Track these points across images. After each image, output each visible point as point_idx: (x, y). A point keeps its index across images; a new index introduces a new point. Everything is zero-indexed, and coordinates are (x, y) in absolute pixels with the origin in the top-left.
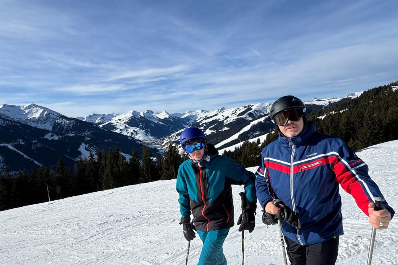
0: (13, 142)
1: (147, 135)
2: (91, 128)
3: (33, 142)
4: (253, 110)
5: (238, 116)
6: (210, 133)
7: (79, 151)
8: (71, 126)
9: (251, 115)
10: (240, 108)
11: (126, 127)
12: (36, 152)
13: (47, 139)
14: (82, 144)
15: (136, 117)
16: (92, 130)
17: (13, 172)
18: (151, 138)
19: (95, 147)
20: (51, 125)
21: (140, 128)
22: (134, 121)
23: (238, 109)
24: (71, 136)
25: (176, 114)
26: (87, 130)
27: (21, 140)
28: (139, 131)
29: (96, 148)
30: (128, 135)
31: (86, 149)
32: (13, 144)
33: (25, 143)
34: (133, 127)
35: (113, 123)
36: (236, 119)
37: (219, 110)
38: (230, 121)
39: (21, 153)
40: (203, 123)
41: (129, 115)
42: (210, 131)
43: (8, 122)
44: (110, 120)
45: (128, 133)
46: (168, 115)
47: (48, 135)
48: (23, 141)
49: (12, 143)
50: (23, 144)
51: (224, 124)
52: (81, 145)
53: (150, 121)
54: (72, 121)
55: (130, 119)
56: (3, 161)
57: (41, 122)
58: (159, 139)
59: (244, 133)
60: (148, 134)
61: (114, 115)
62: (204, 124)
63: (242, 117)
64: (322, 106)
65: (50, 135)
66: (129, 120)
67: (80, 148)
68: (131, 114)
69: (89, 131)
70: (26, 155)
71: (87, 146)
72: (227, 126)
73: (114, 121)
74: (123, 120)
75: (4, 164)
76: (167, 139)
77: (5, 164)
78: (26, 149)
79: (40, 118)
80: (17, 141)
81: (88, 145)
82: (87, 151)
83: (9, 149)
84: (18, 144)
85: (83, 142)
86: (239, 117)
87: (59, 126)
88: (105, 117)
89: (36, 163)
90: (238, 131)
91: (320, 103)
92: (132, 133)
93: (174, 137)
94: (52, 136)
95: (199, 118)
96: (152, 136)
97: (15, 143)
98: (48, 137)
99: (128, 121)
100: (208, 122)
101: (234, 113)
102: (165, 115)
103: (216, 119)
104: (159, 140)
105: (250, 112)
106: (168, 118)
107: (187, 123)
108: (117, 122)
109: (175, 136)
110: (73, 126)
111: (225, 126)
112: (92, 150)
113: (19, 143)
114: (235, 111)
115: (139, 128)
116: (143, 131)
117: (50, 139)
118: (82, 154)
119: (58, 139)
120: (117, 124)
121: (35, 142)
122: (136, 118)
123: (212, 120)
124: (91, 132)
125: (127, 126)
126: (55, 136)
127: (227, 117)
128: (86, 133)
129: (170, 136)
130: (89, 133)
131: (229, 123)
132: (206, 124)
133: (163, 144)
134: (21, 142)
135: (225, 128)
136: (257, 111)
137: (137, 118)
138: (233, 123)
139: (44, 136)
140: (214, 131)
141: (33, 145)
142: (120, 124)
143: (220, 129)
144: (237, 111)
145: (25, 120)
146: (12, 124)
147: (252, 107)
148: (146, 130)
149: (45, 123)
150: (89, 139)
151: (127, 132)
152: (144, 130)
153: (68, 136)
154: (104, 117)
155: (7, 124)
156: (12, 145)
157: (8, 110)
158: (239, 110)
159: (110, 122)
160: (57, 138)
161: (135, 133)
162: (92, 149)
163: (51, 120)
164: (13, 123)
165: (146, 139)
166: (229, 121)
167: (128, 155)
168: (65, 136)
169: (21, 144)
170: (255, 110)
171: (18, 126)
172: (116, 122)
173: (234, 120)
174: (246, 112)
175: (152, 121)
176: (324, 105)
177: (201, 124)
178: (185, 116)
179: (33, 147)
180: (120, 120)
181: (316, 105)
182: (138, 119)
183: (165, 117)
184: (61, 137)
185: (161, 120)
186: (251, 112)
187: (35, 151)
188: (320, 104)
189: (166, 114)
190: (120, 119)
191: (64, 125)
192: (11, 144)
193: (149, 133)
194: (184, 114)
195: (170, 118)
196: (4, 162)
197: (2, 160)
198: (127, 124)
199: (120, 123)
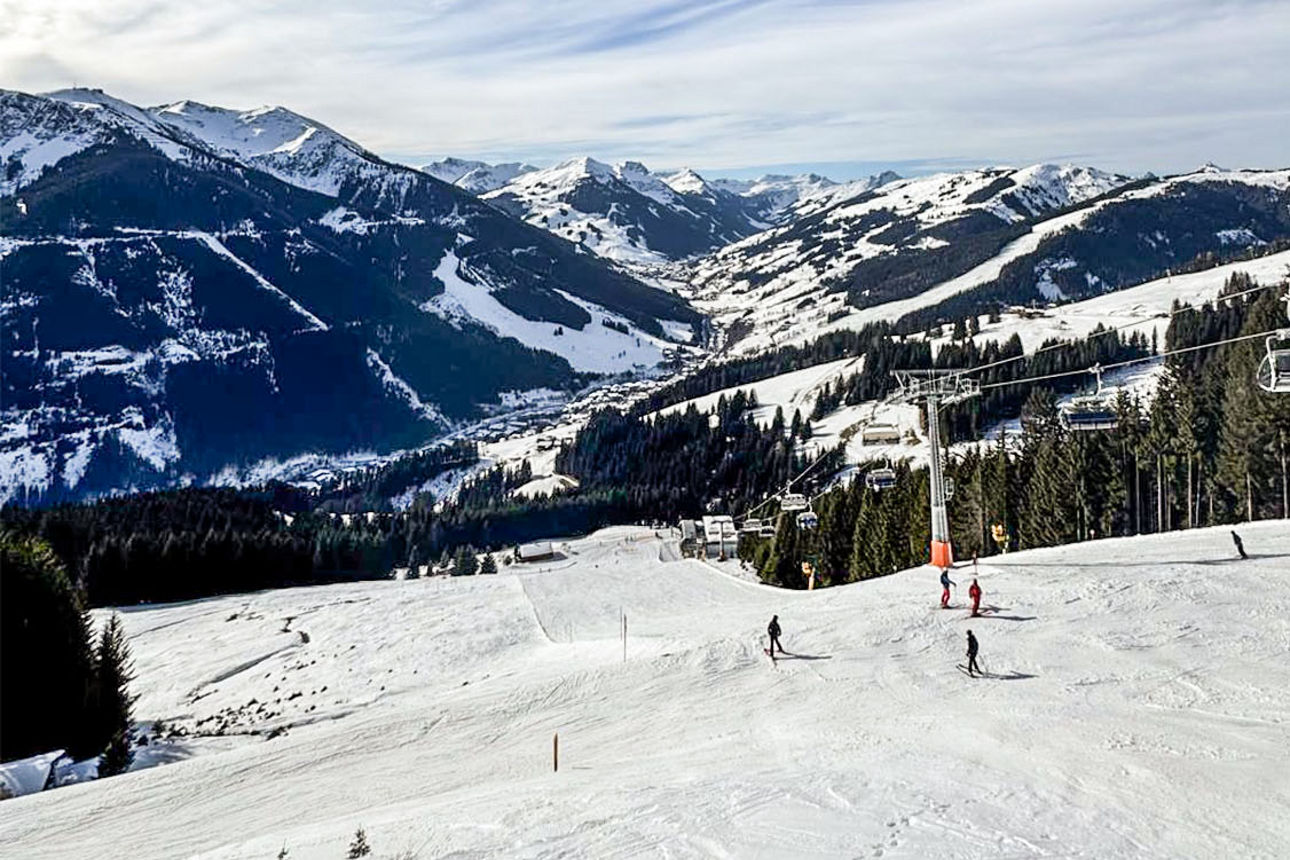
0: (224, 228)
1: (635, 246)
2: (468, 203)
3: (291, 233)
4: (1018, 186)
5: (967, 202)
6: (877, 254)
7: (437, 278)
8: (403, 191)
9: (1011, 201)
10: (968, 177)
11: (564, 213)
12: (297, 269)
13: (329, 228)
14: (445, 255)
15: (598, 179)
16: (471, 211)
17: (219, 334)
18: (648, 255)
19: (487, 267)
20: (336, 182)
21: (611, 218)
22: (590, 195)
23: (961, 179)
24: (413, 223)
25: (725, 182)
26: (456, 208)
27: (252, 224)
28: (607, 228)
29: (490, 272)
30: (572, 238)
31: (458, 272)
32: (224, 235)
33: (263, 236)
34: (588, 212)
35: (519, 194)
36: (964, 212)
37: (872, 178)
38: (943, 220)
39: (249, 270)
40: (836, 217)
41: (578, 171)
42: (870, 245)
43: (206, 161)
44: (505, 184)
45: (570, 233)
46: (701, 183)
47: (335, 214)
48: (257, 228)
49: (221, 232)
50: (256, 239)
51: (924, 227)
52: (443, 259)
53: (645, 197)
54: (408, 176)
55: (577, 187)
56: (186, 290)
57: (300, 170)
58: (677, 263)
59: (1020, 260)
60: (638, 240)
61: (521, 168)
62: (840, 220)
63: (983, 206)
64: (1267, 189)
65: (343, 215)
66: (573, 188)
67: (439, 269)
68: (583, 169)
69: (461, 213)
70: (265, 278)
71: (464, 264)
72: (935, 232)
73: (522, 186)
74: (554, 188)
75: (190, 301)
76: (708, 265)
77: (194, 304)
78: (266, 256)
79: (302, 155)
80: (238, 227)
81: (465, 259)
82: (463, 282)
83: (211, 250)
84: (239, 237)
85: (449, 250)
86: (974, 206)
87: (361, 188)
88: (490, 174)
89: (298, 308)
90: (996, 254)
91: (1261, 180)
92: (583, 235)
93: (734, 258)
94: (346, 219)
95: (803, 202)
96: (651, 248)
97: (231, 233)
98: (334, 220)
99: (572, 192)
100: (856, 217)
101: (949, 193)
102: (691, 182)
103: (884, 209)
104: (677, 266)
105: (1009, 191)
106: (700, 192)
107: (762, 213)
108: (533, 194)
109: (736, 255)
110: (409, 191)
111: (926, 233)
112: (479, 278)
113: (242, 234)
114: (948, 187)
115: (607, 220)
116: (622, 230)
117: (339, 228)
118: (446, 290)
119: (365, 230)
120: (532, 197)
121: (295, 234)
122: (599, 184)
123: (871, 211)
124: (467, 216)
125: (567, 207)
126: (358, 219)
127: (927, 205)
128: (453, 218)
129: (720, 256)
130: (462, 221)
131: (940, 225)
132: (847, 220)
133: (695, 282)
134: (249, 228)
135: (930, 239)
136: (1034, 191)
137: (602, 185)
138: (957, 224)
139: (321, 217)
140: (888, 248)
141: (288, 244)
142: (543, 199)
143: (908, 242)
144: (956, 187)
145: (253, 158)
146: (220, 166)
147: (1012, 177)
148: (631, 226)
149: (315, 174)
150: (467, 239)
151: (567, 229)
152: (627, 227)
153: (400, 222)
154: (485, 174)
155: (203, 166)
156: (220, 239)
157: (199, 122)
158: (964, 182)
159: (506, 189)
160: (360, 226)
161: (595, 234)
162: (480, 275)
163: (338, 165)
164: (224, 165)
165: (632, 260)
166: (938, 217)
167: (598, 307)
168: (392, 222)
169: (250, 238)
170: (1027, 188)
171: (238, 176)
172: (530, 190)
173: (957, 216)
174: (997, 192)
175: (650, 200)
176: (1273, 185)
177: (829, 221)
178: (755, 190)
179: (287, 251)
180: (544, 186)
181: (1243, 184)
182: (605, 187)
183: (689, 190)
184: (377, 224)
185: (679, 198)
186: (1012, 194)
187: (295, 267)
188: (1261, 184)
189: (694, 178)
190: (544, 182)
191: (380, 186)
192: (217, 234)
193: (641, 237)
194: (753, 184)
195: (705, 194)
196: (191, 296)
197: (183, 288)
198: (567, 203)
199: (543, 196)
